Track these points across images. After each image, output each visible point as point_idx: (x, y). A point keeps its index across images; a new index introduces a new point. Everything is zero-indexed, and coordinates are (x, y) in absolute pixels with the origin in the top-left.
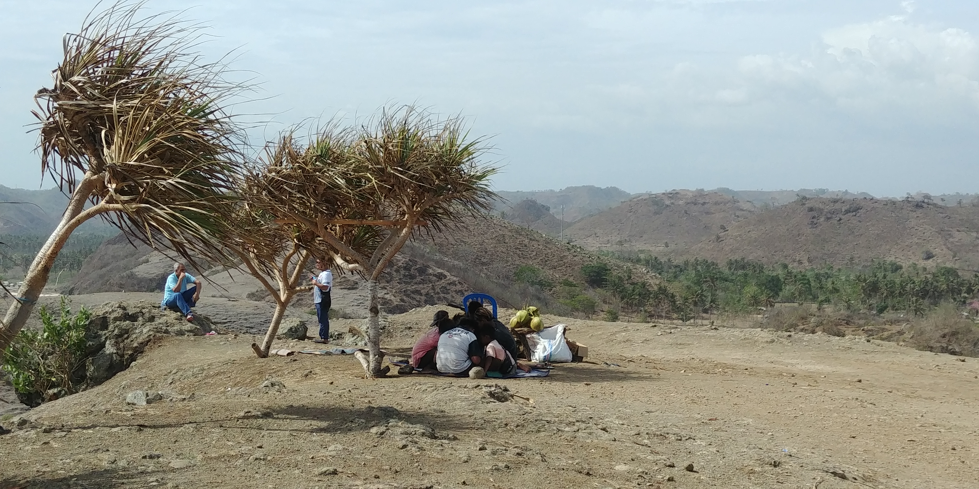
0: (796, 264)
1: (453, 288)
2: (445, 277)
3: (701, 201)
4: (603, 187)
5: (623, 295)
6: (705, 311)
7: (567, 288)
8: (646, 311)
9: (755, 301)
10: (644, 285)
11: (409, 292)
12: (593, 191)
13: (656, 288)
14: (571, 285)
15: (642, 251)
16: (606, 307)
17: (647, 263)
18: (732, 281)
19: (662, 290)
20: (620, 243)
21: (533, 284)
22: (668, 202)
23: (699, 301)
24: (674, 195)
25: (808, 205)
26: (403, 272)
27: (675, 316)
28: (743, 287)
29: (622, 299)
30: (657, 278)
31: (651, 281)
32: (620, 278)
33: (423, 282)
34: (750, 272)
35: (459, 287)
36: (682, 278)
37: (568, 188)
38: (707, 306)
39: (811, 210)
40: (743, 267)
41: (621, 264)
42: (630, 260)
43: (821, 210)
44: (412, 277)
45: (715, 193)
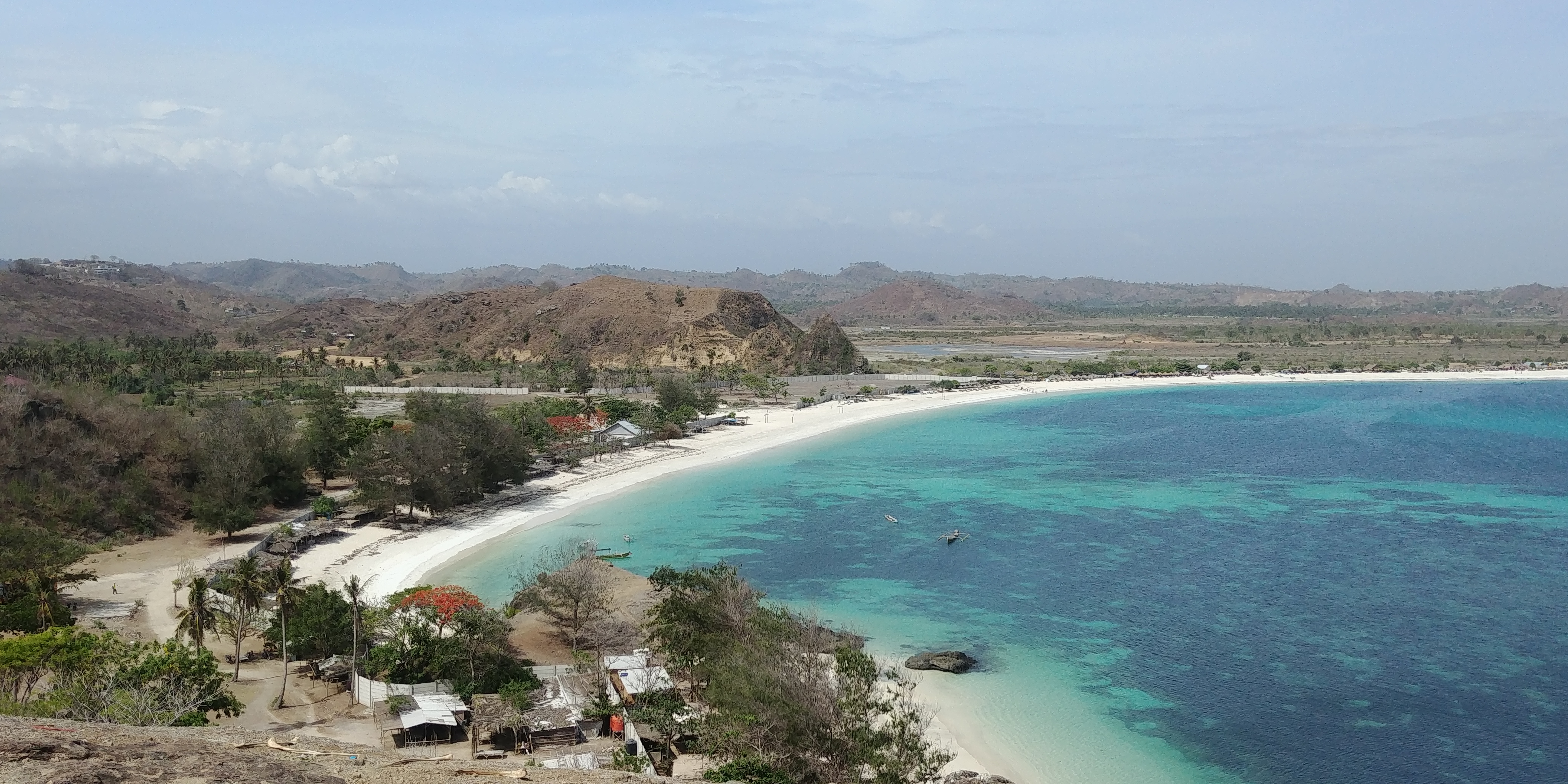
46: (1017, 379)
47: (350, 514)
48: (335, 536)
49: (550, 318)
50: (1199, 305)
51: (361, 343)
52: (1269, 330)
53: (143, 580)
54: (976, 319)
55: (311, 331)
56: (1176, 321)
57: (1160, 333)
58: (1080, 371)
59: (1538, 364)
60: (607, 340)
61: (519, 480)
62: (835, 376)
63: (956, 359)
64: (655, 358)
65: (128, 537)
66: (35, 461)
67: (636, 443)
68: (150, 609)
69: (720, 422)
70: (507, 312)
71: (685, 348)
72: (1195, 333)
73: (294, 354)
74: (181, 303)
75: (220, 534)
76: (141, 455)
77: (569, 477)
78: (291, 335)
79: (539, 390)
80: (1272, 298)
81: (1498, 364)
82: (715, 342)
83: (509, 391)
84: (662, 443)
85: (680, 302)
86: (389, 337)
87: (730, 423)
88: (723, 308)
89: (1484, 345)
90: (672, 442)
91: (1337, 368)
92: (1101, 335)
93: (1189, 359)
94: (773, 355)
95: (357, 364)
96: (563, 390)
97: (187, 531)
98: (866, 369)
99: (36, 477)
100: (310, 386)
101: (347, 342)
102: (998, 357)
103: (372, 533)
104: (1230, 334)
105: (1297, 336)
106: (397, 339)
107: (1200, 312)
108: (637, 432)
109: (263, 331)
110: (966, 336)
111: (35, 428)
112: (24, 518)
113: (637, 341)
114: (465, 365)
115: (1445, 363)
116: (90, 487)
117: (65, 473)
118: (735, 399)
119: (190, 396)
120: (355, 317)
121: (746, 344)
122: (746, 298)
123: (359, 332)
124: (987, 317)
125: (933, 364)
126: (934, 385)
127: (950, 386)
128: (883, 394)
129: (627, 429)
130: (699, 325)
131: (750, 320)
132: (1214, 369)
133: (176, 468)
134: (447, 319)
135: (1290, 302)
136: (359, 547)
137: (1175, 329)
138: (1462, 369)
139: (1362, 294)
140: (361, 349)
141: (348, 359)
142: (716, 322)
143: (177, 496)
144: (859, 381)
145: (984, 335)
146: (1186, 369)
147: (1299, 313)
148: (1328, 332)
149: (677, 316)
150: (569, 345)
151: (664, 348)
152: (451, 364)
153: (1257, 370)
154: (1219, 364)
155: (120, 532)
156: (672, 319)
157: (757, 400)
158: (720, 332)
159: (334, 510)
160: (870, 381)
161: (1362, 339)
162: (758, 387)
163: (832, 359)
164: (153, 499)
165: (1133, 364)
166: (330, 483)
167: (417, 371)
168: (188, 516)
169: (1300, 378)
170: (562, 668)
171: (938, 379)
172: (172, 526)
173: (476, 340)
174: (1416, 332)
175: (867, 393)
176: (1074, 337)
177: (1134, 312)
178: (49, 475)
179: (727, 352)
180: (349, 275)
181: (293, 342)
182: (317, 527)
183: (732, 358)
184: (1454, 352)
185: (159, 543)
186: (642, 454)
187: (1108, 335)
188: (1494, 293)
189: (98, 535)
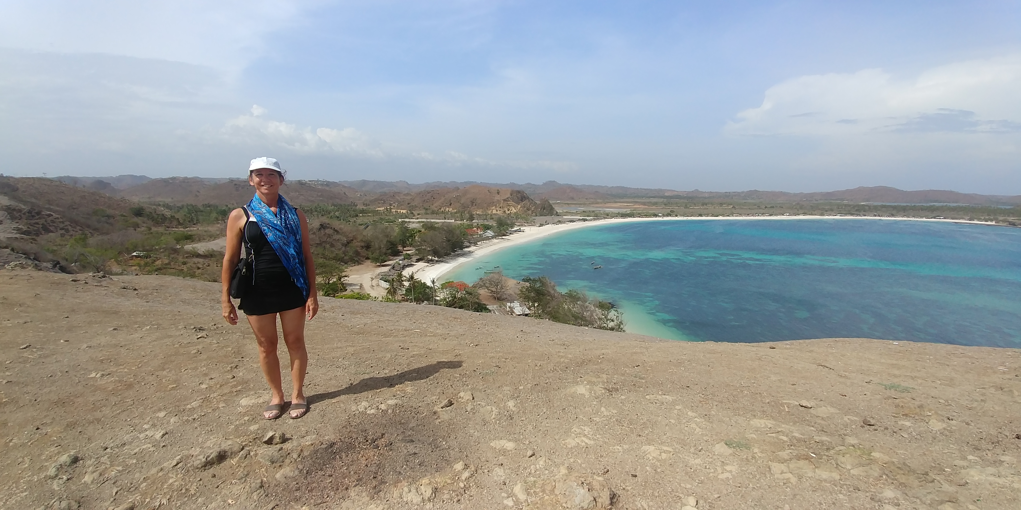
0: (231, 205)
1: (57, 220)
2: (52, 215)
3: (187, 181)
4: (138, 175)
5: (153, 219)
6: (194, 224)
7: (123, 218)
8: (165, 226)
9: (217, 219)
10: (163, 215)
11: (32, 224)
12: (132, 176)
13: (169, 216)
14: (124, 216)
15: (160, 201)
16: (145, 225)
17: (164, 206)
18: (205, 212)
19: (173, 217)
20: (149, 198)
21: (103, 217)
22: (171, 182)
23: (191, 221)
24: (174, 179)
25: (234, 183)
26: (27, 214)
27: (180, 227)
28: (210, 214)
29: (153, 221)
30: (169, 212)
31: (167, 214)
32: (151, 212)
33: (40, 218)
34: (212, 209)
35: (61, 220)
36: (181, 211)
37: (120, 176)
38: (195, 222)
39: (235, 185)
40: (209, 207)
41: (151, 206)
42: (154, 205)
43: (240, 185)
44: (33, 216)
45: (192, 178)
46: (605, 218)
47: (414, 259)
48: (411, 265)
49: (458, 198)
50: (654, 195)
51: (400, 206)
52: (677, 203)
53: (360, 278)
54: (587, 199)
55: (385, 202)
56: (647, 200)
57: (644, 204)
58: (624, 216)
59: (760, 215)
60: (476, 205)
61: (462, 248)
62: (548, 217)
63: (584, 212)
64: (491, 210)
65: (351, 265)
66: (323, 242)
67: (493, 237)
68: (364, 286)
69: (516, 231)
70: (444, 196)
71: (500, 207)
72: (654, 204)
73: (381, 209)
74: (345, 193)
75: (378, 264)
76: (352, 240)
77: (475, 248)
78: (379, 203)
79: (457, 221)
80: (676, 193)
81: (748, 215)
82: (510, 206)
83: (448, 221)
84: (500, 237)
85: (498, 193)
86: (408, 204)
87: (519, 231)
88: (512, 195)
89: (742, 208)
90: (504, 237)
91: (701, 215)
92: (626, 204)
93: (656, 212)
94: (528, 210)
95: (401, 212)
96: (465, 220)
97: (368, 262)
98: (557, 215)
99: (325, 246)
100: (388, 219)
101: (396, 205)
102: (596, 211)
103: (421, 264)
104: (665, 205)
105: (686, 205)
106: (411, 205)
107: (654, 197)
108: (493, 234)
109: (371, 201)
110: (585, 204)
111: (322, 231)
112: (323, 259)
113: (485, 205)
114: (433, 213)
115: (732, 214)
116: (339, 250)
117: (332, 245)
118: (519, 224)
119: (355, 222)
120: (397, 198)
121: (519, 206)
122: (519, 192)
123: (399, 202)
124: (590, 198)
125: (576, 214)
126: (579, 220)
127: (585, 220)
128: (564, 222)
129: (490, 233)
130: (505, 200)
131: (520, 199)
132: (664, 216)
133: (363, 244)
134: (426, 198)
135: (682, 195)
136: (419, 269)
137: (648, 202)
138: (737, 216)
139: (703, 192)
140: (400, 208)
141: (399, 211)
142: (509, 199)
143: (364, 252)
144: (557, 219)
145: (590, 204)
146: (656, 215)
147: (684, 198)
148: (695, 204)
149: (497, 197)
150: (464, 207)
151: (494, 208)
152: (429, 212)
153: (677, 216)
154: (665, 214)
155: (349, 263)
156: (496, 198)
157: (525, 224)
158: (511, 203)
159: (409, 257)
160: (559, 218)
161: (705, 207)
162: (525, 220)
163: (546, 211)
164: (357, 253)
165: (639, 214)
166: (405, 249)
167: (419, 214)
168: (368, 258)
169: (689, 218)
170: (495, 306)
171: (581, 218)
172: (362, 261)
173: (435, 205)
174: (721, 204)
175: (560, 222)
176: (618, 205)
177: (635, 197)
178: (328, 246)
179: (513, 209)
180: (391, 184)
181: (379, 205)
182: (406, 262)
183: (515, 211)
184: (734, 211)
185: (360, 266)
186: (495, 241)
187: (628, 204)
188: (743, 192)
189: (343, 264)
